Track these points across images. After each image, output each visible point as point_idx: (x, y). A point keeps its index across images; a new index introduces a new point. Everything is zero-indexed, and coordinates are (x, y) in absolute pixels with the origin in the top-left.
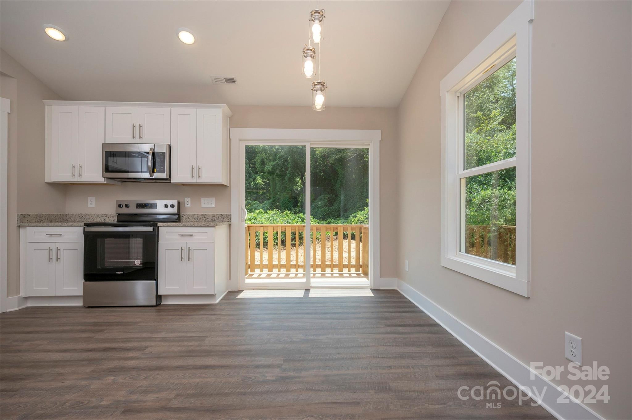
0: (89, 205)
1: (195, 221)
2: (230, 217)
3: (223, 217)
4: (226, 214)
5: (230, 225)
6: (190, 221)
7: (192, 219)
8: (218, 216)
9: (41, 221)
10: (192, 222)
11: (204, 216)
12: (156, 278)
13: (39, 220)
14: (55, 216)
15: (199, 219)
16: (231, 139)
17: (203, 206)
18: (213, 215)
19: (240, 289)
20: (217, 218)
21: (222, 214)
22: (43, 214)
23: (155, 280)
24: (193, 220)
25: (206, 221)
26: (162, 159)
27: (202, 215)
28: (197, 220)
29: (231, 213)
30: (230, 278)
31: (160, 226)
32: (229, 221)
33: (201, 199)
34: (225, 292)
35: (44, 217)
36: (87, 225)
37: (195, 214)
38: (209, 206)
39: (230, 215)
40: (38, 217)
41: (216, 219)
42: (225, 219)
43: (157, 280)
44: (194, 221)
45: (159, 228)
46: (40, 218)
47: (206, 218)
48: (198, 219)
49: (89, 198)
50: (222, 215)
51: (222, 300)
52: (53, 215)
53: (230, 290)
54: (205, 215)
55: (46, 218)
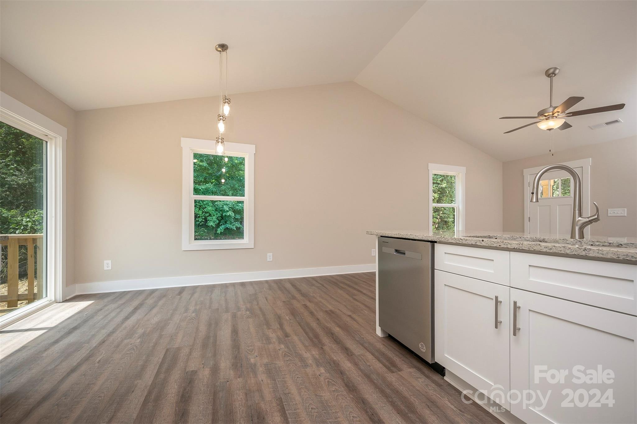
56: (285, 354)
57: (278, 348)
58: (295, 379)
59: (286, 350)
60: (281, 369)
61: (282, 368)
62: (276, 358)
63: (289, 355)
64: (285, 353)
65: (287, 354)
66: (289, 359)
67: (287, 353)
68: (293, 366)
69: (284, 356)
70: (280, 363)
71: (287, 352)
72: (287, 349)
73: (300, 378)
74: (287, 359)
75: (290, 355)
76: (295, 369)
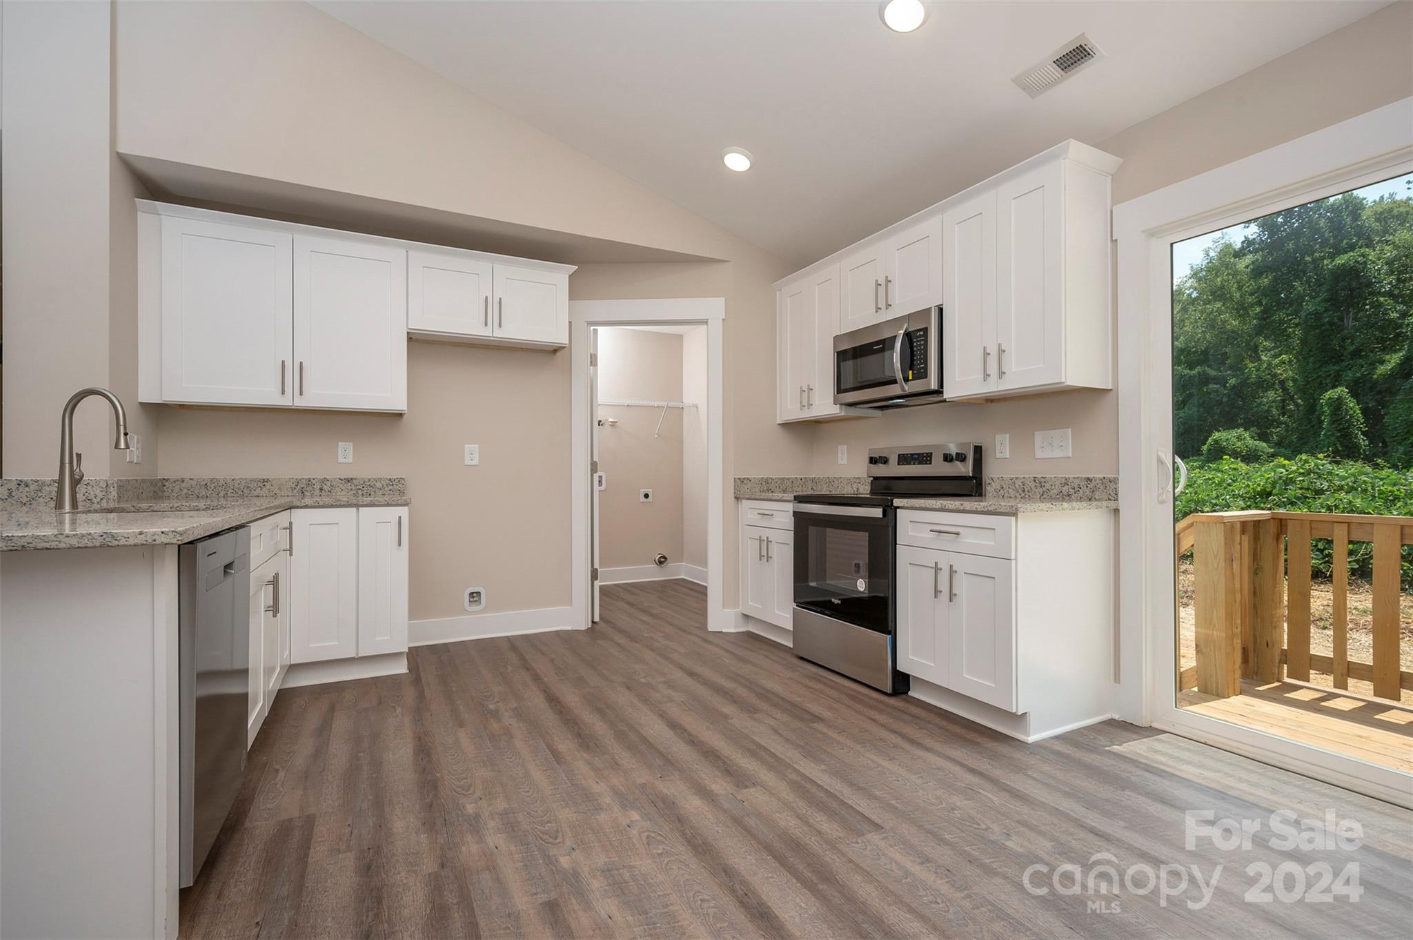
0: (840, 462)
1: (1017, 495)
2: (1112, 486)
3: (1091, 486)
4: (1102, 476)
5: (1116, 511)
6: (1006, 495)
7: (1010, 491)
8: (1077, 482)
9: (769, 490)
10: (1010, 497)
11: (1040, 483)
12: (890, 629)
13: (765, 489)
14: (792, 482)
15: (1026, 491)
16: (1116, 240)
17: (1039, 454)
18: (1064, 481)
19: (1156, 725)
20: (1074, 489)
21: (1090, 476)
22: (771, 478)
23: (888, 633)
24: (1012, 493)
25: (1045, 496)
26: (922, 345)
27: (1035, 479)
28: (1021, 492)
29: (1119, 474)
30: (1117, 678)
31: (898, 507)
32: (1109, 499)
33: (1034, 434)
34: (1089, 717)
35: (773, 483)
36: (799, 499)
37: (1017, 478)
38: (1058, 453)
39: (1115, 481)
40: (764, 484)
41: (1072, 491)
42: (1097, 493)
43: (893, 632)
44: (1016, 497)
45: (898, 510)
46: (768, 485)
47: (1044, 489)
48: (1024, 491)
49: (840, 447)
50: (1088, 479)
51: (1057, 737)
52: (788, 479)
53: (1116, 717)
54: (1043, 480)
55: (777, 485)
56: (556, 838)
57: (578, 855)
58: (532, 790)
59: (553, 852)
60: (563, 803)
61: (562, 805)
62: (579, 825)
63: (545, 837)
64: (555, 842)
65: (551, 837)
66: (544, 827)
67: (551, 840)
68: (537, 812)
69: (557, 831)
70: (566, 815)
71: (549, 843)
72: (551, 854)
73: (523, 791)
74: (549, 825)
75: (542, 835)
76: (531, 806)
